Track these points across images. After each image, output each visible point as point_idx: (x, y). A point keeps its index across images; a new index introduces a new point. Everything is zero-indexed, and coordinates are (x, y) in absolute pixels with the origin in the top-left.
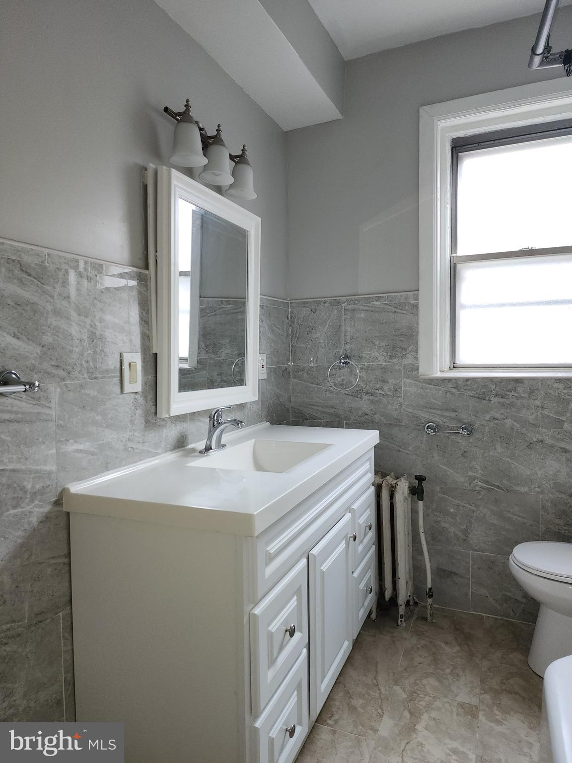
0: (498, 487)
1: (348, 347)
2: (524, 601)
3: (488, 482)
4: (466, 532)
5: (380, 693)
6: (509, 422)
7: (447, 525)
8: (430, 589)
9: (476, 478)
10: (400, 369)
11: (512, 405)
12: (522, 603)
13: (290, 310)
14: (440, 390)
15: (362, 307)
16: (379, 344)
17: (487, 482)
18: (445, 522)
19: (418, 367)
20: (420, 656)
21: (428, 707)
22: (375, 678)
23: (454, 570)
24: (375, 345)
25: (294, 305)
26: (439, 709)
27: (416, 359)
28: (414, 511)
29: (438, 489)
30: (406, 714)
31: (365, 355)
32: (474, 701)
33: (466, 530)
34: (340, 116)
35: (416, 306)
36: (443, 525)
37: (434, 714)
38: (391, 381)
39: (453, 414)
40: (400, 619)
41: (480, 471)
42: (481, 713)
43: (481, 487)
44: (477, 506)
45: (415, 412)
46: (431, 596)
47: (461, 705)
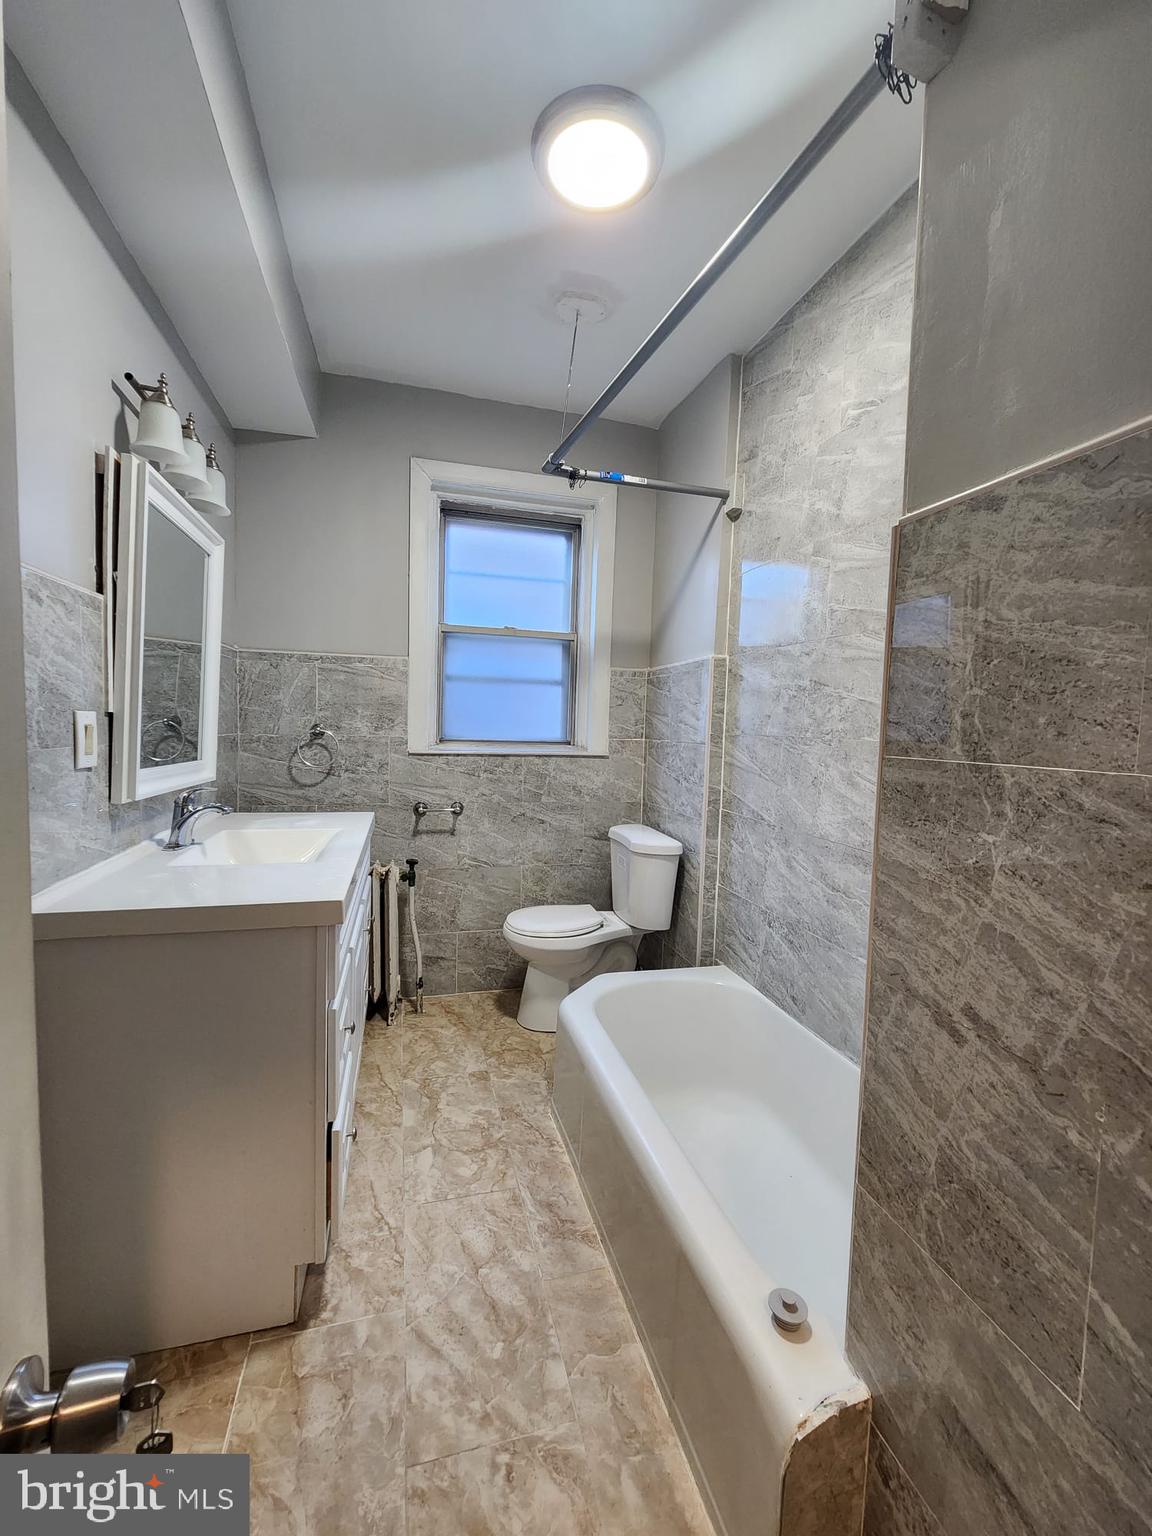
0: (486, 863)
1: (322, 714)
2: (506, 969)
4: (453, 913)
5: (392, 1091)
6: (496, 798)
7: (435, 910)
8: (421, 979)
9: (465, 856)
10: (387, 743)
11: (499, 780)
12: (503, 972)
13: (238, 661)
14: (430, 766)
15: (340, 668)
16: (362, 713)
17: (475, 859)
18: (433, 906)
19: (407, 741)
20: (421, 1046)
21: (444, 1087)
22: (381, 1080)
23: (442, 955)
24: (357, 714)
25: (244, 655)
26: (454, 1085)
27: (406, 731)
28: (403, 901)
29: (426, 871)
30: (425, 1100)
31: (344, 725)
32: (483, 1067)
33: (454, 911)
34: (314, 435)
35: (405, 674)
36: (431, 909)
37: (450, 1091)
38: (376, 757)
39: (443, 792)
40: (390, 1018)
41: (469, 849)
42: (491, 1075)
43: (470, 865)
44: (465, 885)
45: (404, 790)
46: (421, 986)
47: (472, 1075)
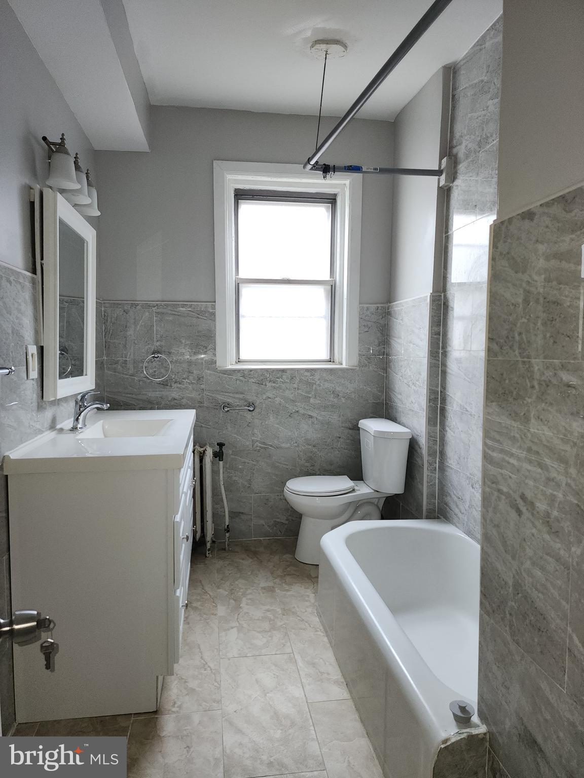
0: (271, 446)
1: (159, 344)
2: (287, 522)
3: (264, 443)
4: (250, 481)
5: (210, 596)
6: (278, 399)
7: (236, 479)
8: (228, 526)
9: (257, 441)
10: (202, 363)
11: (280, 388)
12: (286, 524)
13: (102, 309)
14: (232, 378)
15: (170, 312)
16: (185, 342)
18: (235, 476)
19: (216, 361)
20: (228, 570)
21: (244, 594)
22: (203, 589)
23: (242, 511)
24: (182, 343)
26: (251, 593)
27: (215, 355)
28: (215, 472)
29: (230, 452)
30: (232, 601)
31: (174, 351)
32: (271, 584)
33: (250, 480)
34: (148, 150)
35: (214, 314)
36: (234, 478)
37: (249, 597)
38: (195, 372)
39: (241, 396)
40: (208, 552)
41: (259, 436)
42: (276, 589)
43: (260, 447)
44: (258, 461)
45: (213, 395)
46: (228, 531)
47: (264, 588)
